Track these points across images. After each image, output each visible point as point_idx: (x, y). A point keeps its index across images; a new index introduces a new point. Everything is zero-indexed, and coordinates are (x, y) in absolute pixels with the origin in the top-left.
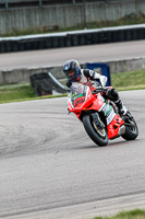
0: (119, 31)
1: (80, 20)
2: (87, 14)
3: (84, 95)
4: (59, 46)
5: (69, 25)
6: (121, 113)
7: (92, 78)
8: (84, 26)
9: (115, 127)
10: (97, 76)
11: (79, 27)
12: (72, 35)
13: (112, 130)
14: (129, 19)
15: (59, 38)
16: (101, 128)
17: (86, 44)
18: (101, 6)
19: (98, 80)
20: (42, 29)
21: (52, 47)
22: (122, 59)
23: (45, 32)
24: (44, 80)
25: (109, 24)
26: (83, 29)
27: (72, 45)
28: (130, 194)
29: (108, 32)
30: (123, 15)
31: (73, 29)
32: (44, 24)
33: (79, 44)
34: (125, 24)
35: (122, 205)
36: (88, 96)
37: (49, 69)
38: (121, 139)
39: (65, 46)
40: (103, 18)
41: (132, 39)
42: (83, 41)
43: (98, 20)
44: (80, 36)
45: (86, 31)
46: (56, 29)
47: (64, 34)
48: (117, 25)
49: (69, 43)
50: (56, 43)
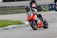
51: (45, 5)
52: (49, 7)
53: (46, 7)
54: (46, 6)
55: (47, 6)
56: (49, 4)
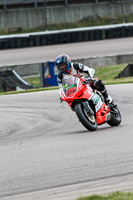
0: (77, 32)
1: (41, 22)
2: (48, 17)
3: (75, 85)
4: (22, 46)
5: (31, 27)
6: (107, 102)
7: (81, 71)
8: (45, 27)
9: (103, 114)
10: (86, 68)
11: (40, 29)
12: (34, 36)
13: (100, 117)
14: (86, 21)
15: (22, 38)
16: (91, 115)
17: (47, 44)
18: (60, 10)
19: (87, 72)
20: (6, 31)
21: (16, 47)
22: (80, 58)
23: (10, 33)
24: (9, 77)
25: (68, 26)
26: (44, 30)
27: (35, 45)
28: (88, 181)
29: (67, 33)
30: (81, 18)
31: (35, 30)
32: (8, 26)
33: (41, 44)
34: (82, 26)
35: (81, 191)
36: (79, 86)
37: (13, 67)
38: (106, 125)
39: (28, 46)
40: (63, 21)
41: (89, 40)
42: (44, 41)
43: (58, 22)
44: (41, 37)
45: (47, 32)
46: (20, 30)
47: (27, 35)
48: (75, 27)
49: (31, 43)
50: (19, 43)
51: (28, 65)
52: (44, 73)
53: (31, 72)
54: (32, 69)
55: (35, 71)
56: (43, 64)
